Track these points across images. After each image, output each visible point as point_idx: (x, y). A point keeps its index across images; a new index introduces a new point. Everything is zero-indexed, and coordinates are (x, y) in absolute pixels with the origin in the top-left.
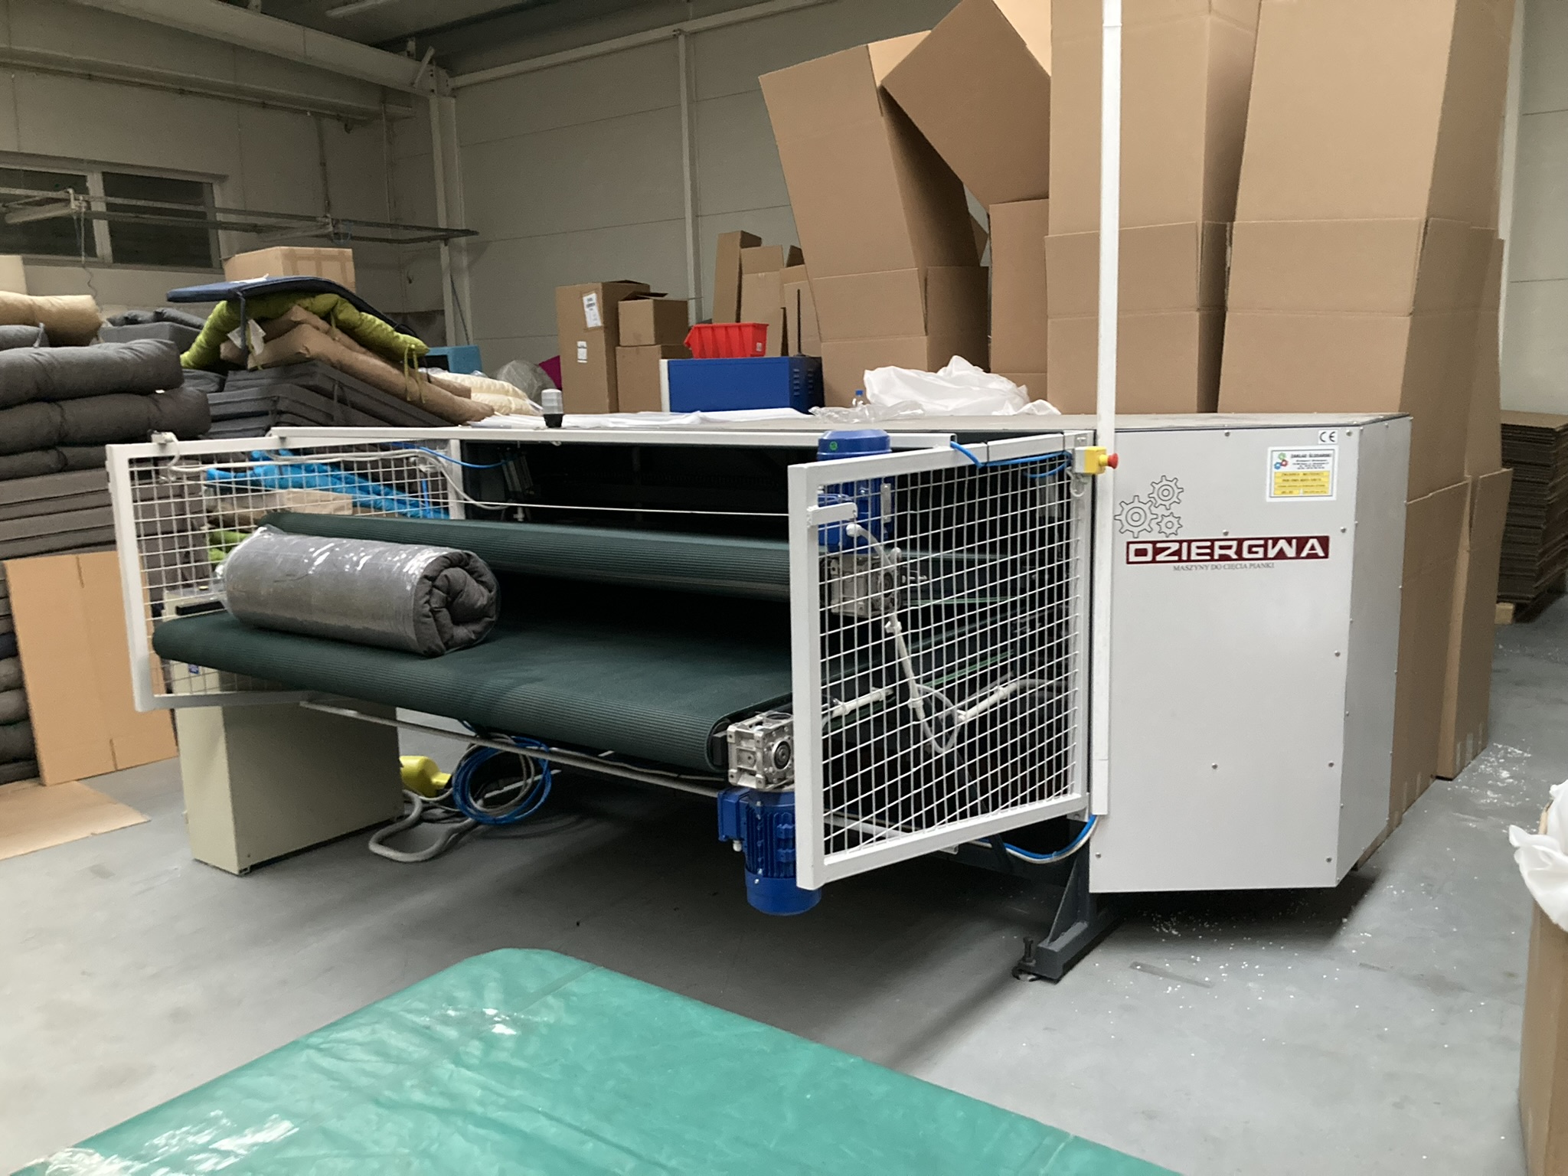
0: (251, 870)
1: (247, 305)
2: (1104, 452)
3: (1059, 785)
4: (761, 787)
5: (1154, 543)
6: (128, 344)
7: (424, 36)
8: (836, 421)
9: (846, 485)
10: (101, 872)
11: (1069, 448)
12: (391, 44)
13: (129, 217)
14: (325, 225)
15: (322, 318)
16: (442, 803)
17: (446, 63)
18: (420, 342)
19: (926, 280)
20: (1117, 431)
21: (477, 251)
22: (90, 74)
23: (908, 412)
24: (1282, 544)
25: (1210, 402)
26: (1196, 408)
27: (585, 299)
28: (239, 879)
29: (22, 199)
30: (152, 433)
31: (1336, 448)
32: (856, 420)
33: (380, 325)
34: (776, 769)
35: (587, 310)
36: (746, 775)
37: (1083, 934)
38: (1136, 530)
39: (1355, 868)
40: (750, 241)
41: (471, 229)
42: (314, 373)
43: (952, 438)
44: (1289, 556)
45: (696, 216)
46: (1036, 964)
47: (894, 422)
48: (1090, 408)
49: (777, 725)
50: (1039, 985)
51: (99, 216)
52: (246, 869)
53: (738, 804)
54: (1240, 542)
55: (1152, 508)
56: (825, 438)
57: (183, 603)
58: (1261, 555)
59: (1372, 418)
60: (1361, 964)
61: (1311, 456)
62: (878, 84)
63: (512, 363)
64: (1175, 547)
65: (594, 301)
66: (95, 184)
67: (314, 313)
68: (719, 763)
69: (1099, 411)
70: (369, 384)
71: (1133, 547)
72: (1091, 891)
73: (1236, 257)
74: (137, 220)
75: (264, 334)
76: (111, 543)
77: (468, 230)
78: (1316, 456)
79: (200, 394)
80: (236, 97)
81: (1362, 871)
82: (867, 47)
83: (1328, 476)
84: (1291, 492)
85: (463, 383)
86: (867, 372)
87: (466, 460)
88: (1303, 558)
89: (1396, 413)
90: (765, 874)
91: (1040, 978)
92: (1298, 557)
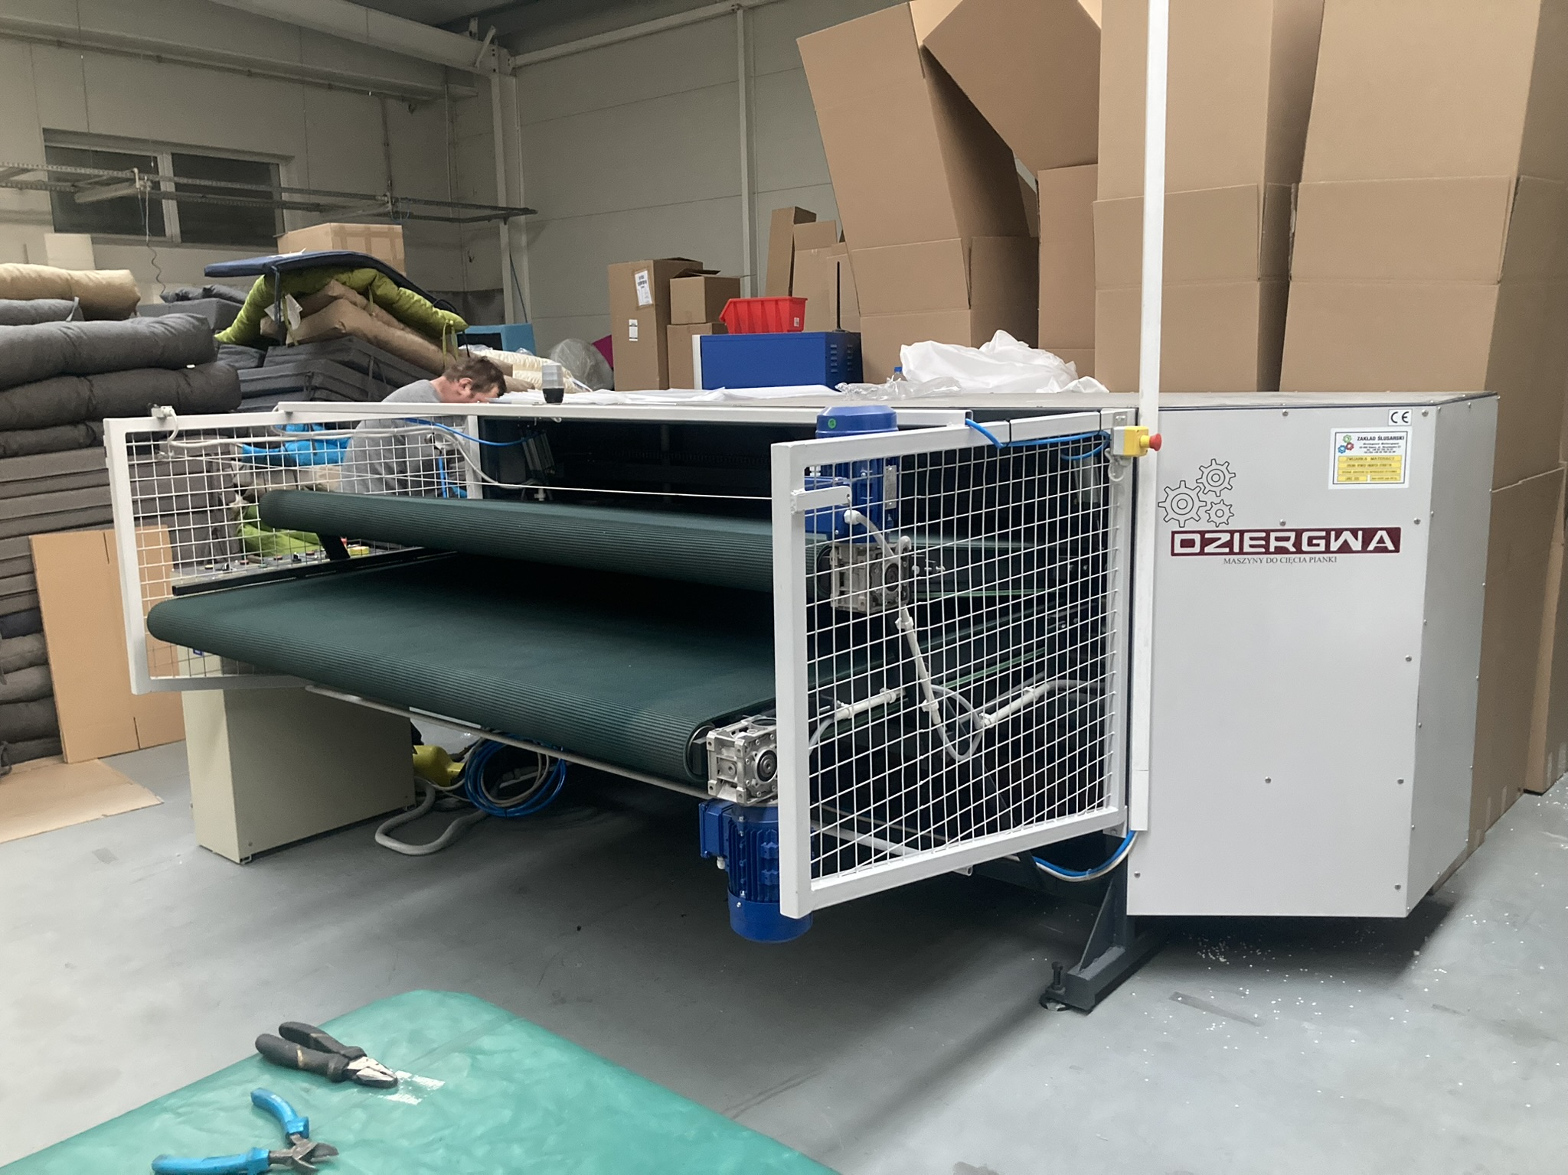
0: (251, 859)
1: (281, 281)
2: (1146, 432)
3: (1095, 797)
4: (742, 801)
5: (1202, 533)
6: (159, 319)
7: (486, 16)
8: (865, 398)
9: (839, 466)
10: (105, 857)
11: (1106, 427)
12: (454, 25)
13: (196, 197)
14: (384, 204)
15: (359, 293)
16: (454, 791)
17: (508, 42)
18: (459, 319)
19: (970, 250)
20: (1161, 409)
21: (535, 231)
22: (159, 56)
23: (944, 389)
24: (1347, 536)
25: (1271, 380)
26: (1255, 387)
27: (637, 276)
28: (241, 868)
29: (91, 178)
30: (153, 407)
31: (1410, 430)
32: (886, 398)
33: (419, 301)
34: (760, 782)
35: (638, 288)
36: (727, 787)
37: (1120, 959)
38: (1182, 519)
39: (1430, 893)
40: (803, 216)
41: (530, 208)
42: (350, 348)
43: (968, 415)
44: (1354, 549)
45: (752, 193)
46: (1066, 992)
47: (927, 400)
48: (1133, 387)
49: (762, 733)
50: (1069, 1017)
51: (168, 196)
52: (247, 858)
53: (721, 817)
54: (1299, 533)
55: (1201, 494)
56: (825, 414)
57: (182, 582)
58: (1322, 548)
59: (1452, 397)
60: (1434, 1005)
61: (1380, 438)
62: (920, 44)
63: (564, 342)
64: (1226, 537)
65: (646, 278)
66: (165, 166)
67: (353, 288)
68: (699, 772)
69: (1140, 390)
70: (406, 360)
71: (1178, 538)
72: (1128, 913)
73: (1302, 223)
74: (204, 200)
75: (301, 309)
76: (110, 522)
77: (528, 209)
78: (1386, 438)
79: (231, 369)
80: (302, 79)
81: (1437, 896)
82: (909, 5)
83: (1400, 461)
84: (1357, 479)
85: (506, 361)
86: (903, 347)
87: (484, 437)
88: (1370, 552)
89: (1482, 392)
90: (748, 897)
91: (1068, 1007)
92: (1364, 550)
